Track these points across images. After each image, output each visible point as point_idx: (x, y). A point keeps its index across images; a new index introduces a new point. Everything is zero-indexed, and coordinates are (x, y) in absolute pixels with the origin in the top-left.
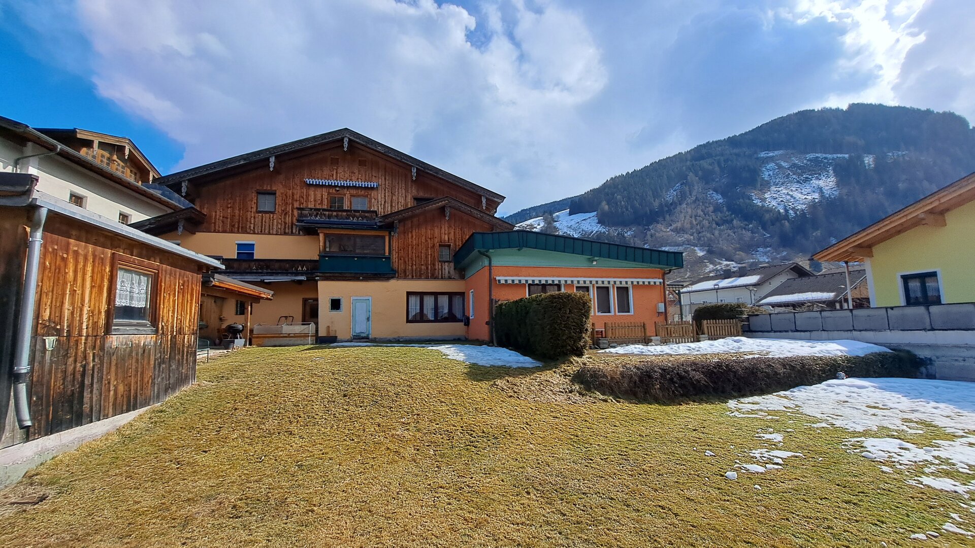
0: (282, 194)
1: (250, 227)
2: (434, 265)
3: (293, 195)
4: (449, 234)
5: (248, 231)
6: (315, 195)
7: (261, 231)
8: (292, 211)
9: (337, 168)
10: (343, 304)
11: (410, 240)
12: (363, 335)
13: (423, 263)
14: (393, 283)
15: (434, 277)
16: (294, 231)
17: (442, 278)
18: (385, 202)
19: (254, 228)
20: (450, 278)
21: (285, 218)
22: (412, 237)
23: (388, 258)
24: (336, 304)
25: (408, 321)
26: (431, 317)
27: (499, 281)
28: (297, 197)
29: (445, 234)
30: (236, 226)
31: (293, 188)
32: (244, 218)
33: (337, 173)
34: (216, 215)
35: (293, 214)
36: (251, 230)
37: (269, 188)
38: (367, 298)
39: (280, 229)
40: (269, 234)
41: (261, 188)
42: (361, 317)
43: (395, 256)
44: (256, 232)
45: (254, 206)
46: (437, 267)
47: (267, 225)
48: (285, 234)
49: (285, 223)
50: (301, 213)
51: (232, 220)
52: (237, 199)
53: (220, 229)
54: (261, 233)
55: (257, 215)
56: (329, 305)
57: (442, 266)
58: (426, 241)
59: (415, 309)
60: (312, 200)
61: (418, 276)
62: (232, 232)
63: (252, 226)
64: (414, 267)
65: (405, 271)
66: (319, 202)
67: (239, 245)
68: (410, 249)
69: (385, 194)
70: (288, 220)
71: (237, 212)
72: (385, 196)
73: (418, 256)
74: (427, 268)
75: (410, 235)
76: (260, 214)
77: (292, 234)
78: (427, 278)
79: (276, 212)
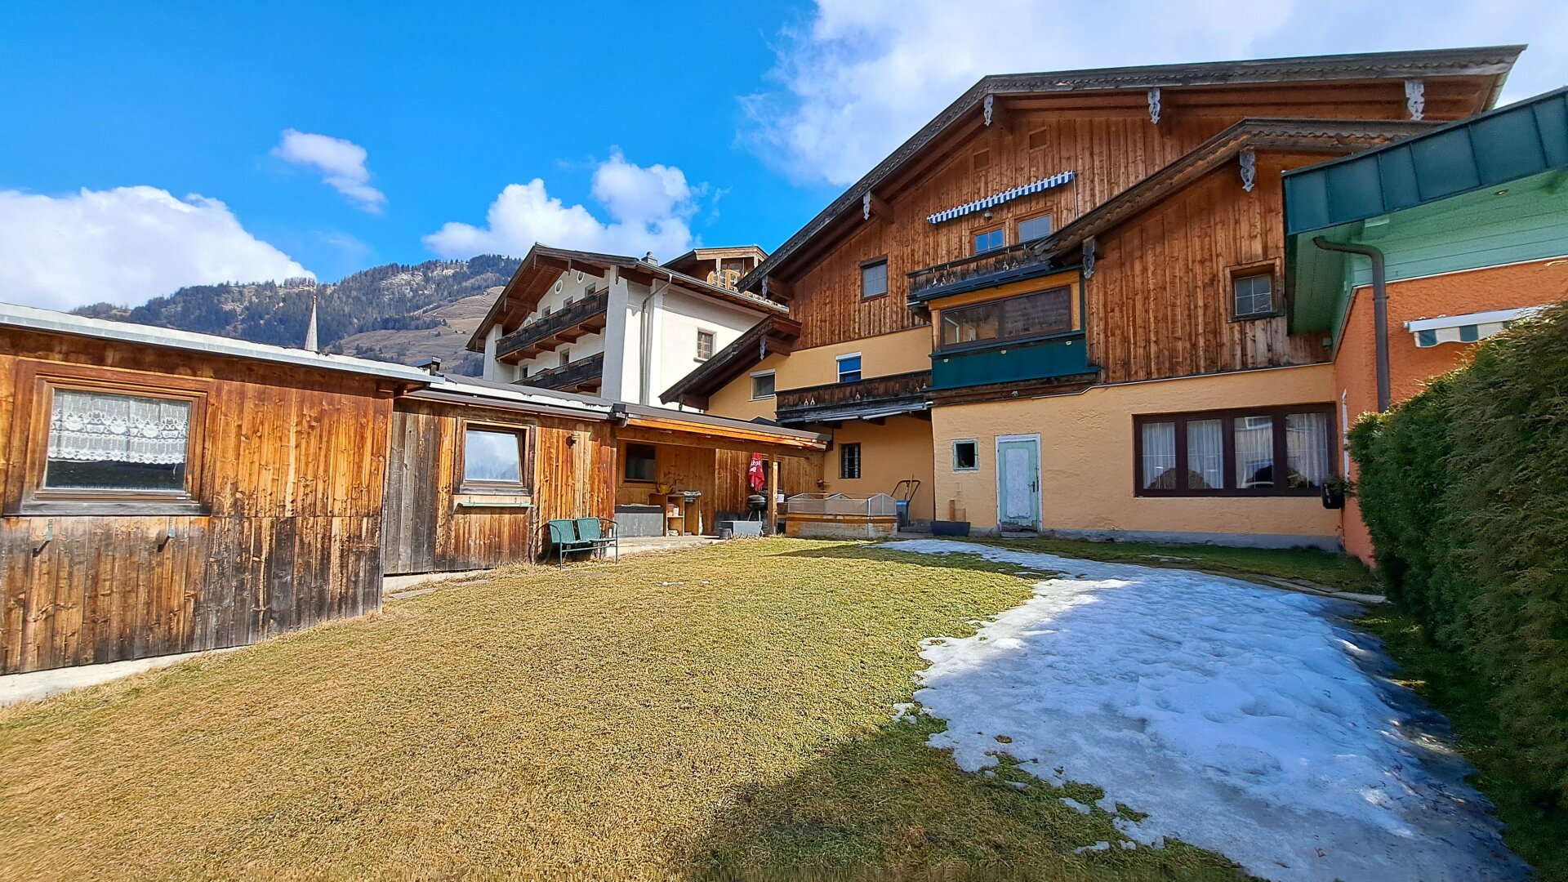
0: (896, 257)
1: (854, 328)
2: (1216, 333)
3: (913, 255)
4: (1266, 232)
5: (852, 335)
6: (948, 242)
7: (870, 332)
9: (989, 172)
10: (983, 454)
11: (1138, 280)
12: (1024, 523)
13: (1179, 334)
14: (1094, 397)
15: (1217, 367)
16: (916, 322)
17: (1244, 366)
19: (859, 329)
20: (1273, 363)
21: (902, 301)
22: (1145, 269)
23: (1079, 337)
24: (966, 455)
25: (1140, 490)
26: (1213, 479)
27: (1428, 336)
28: (918, 256)
29: (1252, 237)
30: (837, 332)
31: (913, 240)
32: (847, 315)
33: (986, 184)
34: (812, 320)
36: (855, 333)
37: (877, 254)
38: (1030, 437)
39: (896, 322)
40: (881, 334)
41: (866, 258)
42: (1018, 481)
43: (1096, 328)
44: (863, 334)
45: (858, 292)
46: (1225, 339)
47: (877, 318)
48: (903, 329)
49: (903, 309)
50: (915, 283)
51: (831, 323)
52: (837, 285)
53: (818, 341)
54: (869, 335)
55: (863, 305)
56: (952, 456)
57: (1243, 332)
58: (1188, 270)
59: (1161, 458)
60: (944, 252)
61: (1169, 370)
62: (832, 342)
63: (857, 326)
64: (1153, 348)
65: (1126, 364)
66: (956, 249)
67: (841, 361)
68: (1139, 305)
69: (1092, 190)
71: (837, 307)
73: (1165, 318)
74: (1194, 346)
75: (1138, 267)
76: (867, 304)
77: (913, 327)
78: (1194, 372)
79: (889, 294)
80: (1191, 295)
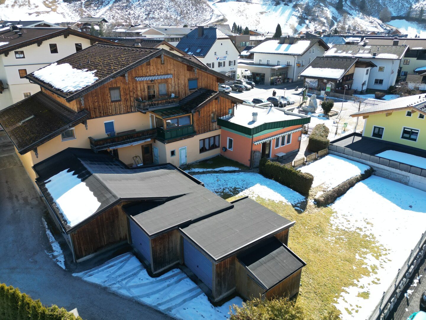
0: (123, 88)
1: (110, 112)
3: (129, 89)
4: (215, 107)
5: (109, 114)
6: (140, 86)
7: (116, 113)
8: (130, 98)
9: (150, 67)
10: (176, 153)
11: (201, 115)
12: (184, 164)
13: (205, 125)
14: (195, 137)
15: (210, 131)
16: (132, 110)
17: (213, 130)
18: (175, 85)
19: (112, 112)
20: (216, 129)
21: (127, 104)
22: (201, 113)
23: (193, 126)
25: (200, 152)
26: (207, 147)
27: (255, 144)
28: (131, 89)
30: (102, 113)
31: (129, 84)
32: (106, 107)
33: (150, 71)
34: (90, 108)
35: (130, 100)
36: (110, 113)
37: (115, 86)
38: (185, 147)
39: (125, 110)
40: (120, 114)
41: (111, 86)
42: (183, 156)
43: (195, 124)
44: (113, 114)
45: (109, 98)
46: (211, 125)
47: (118, 109)
48: (128, 112)
49: (127, 106)
51: (99, 109)
52: (100, 95)
53: (94, 116)
54: (116, 114)
55: (112, 104)
56: (170, 154)
57: (213, 125)
58: (207, 113)
59: (202, 145)
60: (139, 89)
61: (204, 132)
62: (101, 117)
63: (111, 111)
64: (202, 127)
65: (199, 131)
66: (143, 90)
67: (105, 123)
68: (201, 119)
69: (175, 80)
70: (128, 104)
71: (101, 104)
72: (175, 81)
73: (204, 122)
74: (207, 127)
76: (114, 103)
77: (132, 112)
78: (207, 132)
79: (122, 100)
80: (207, 118)
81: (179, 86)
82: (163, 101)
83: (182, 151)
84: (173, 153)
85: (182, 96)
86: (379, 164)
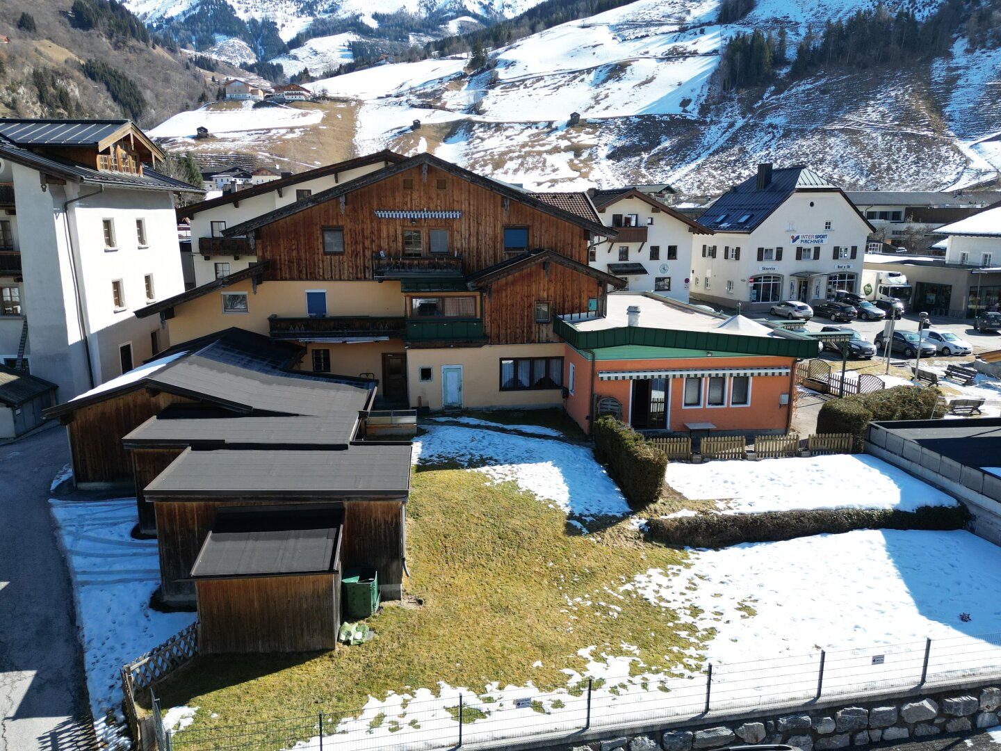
0: (350, 230)
1: (319, 272)
2: (530, 327)
3: (363, 232)
4: (548, 289)
5: (318, 277)
6: (388, 230)
7: (332, 277)
8: (364, 251)
9: (412, 193)
10: (434, 373)
11: (504, 300)
12: (455, 405)
13: (518, 325)
14: (486, 349)
15: (530, 341)
16: (367, 276)
17: (539, 340)
18: (469, 235)
19: (323, 274)
20: (548, 342)
21: (356, 261)
22: (507, 296)
23: (480, 321)
25: (502, 389)
26: (526, 382)
27: (602, 378)
28: (367, 233)
29: (544, 290)
30: (304, 272)
31: (363, 222)
32: (312, 262)
33: (411, 200)
34: (280, 260)
35: (364, 256)
36: (320, 275)
37: (335, 223)
38: (458, 366)
39: (352, 273)
40: (340, 280)
41: (326, 224)
42: (452, 386)
43: (487, 319)
44: (326, 277)
45: (321, 247)
46: (533, 330)
47: (338, 268)
48: (358, 279)
49: (356, 267)
50: (379, 263)
51: (299, 265)
52: (302, 238)
53: (288, 276)
54: (332, 279)
55: (325, 257)
56: (419, 375)
57: (539, 328)
58: (522, 300)
59: (509, 375)
60: (385, 236)
61: (514, 341)
62: (300, 279)
63: (321, 271)
64: (509, 330)
65: (498, 336)
66: (393, 238)
67: (308, 293)
68: (504, 311)
69: (469, 224)
70: (360, 262)
71: (303, 254)
72: (469, 227)
73: (513, 319)
74: (523, 332)
75: (504, 293)
76: (328, 257)
77: (365, 279)
78: (522, 342)
79: (346, 253)
80: (523, 310)
81: (480, 238)
82: (422, 261)
83: (449, 374)
84: (426, 374)
85: (485, 261)
86: (982, 494)
